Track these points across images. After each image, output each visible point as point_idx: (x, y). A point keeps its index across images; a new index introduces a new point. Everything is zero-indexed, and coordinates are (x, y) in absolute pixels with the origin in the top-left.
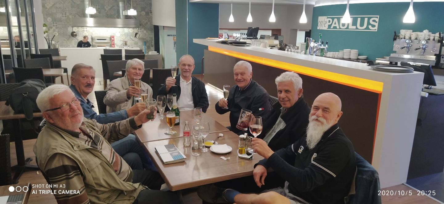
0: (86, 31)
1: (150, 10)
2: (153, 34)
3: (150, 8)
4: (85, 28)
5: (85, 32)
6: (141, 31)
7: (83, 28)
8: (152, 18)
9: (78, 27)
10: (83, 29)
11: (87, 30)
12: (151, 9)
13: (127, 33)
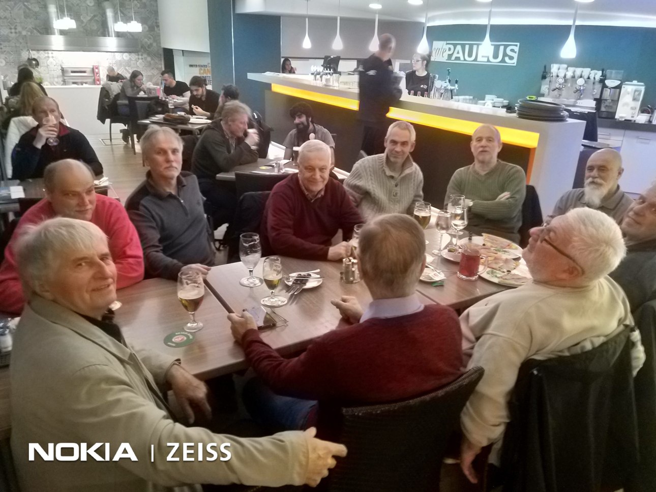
0: (53, 57)
1: (156, 23)
2: (163, 63)
3: (156, 19)
4: (50, 52)
5: (51, 59)
6: (143, 57)
7: (46, 52)
8: (160, 36)
9: (38, 50)
10: (47, 55)
11: (54, 55)
12: (158, 21)
13: (120, 61)
